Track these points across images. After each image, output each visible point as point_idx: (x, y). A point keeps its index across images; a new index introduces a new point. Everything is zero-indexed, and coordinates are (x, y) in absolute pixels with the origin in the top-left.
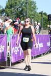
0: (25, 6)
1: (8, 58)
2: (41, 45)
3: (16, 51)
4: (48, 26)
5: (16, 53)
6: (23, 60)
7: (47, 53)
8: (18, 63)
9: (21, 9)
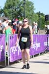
0: (23, 7)
1: (7, 58)
2: (38, 45)
3: (15, 51)
4: (46, 26)
5: (14, 53)
6: (21, 59)
7: (44, 52)
8: (16, 62)
9: (19, 9)
